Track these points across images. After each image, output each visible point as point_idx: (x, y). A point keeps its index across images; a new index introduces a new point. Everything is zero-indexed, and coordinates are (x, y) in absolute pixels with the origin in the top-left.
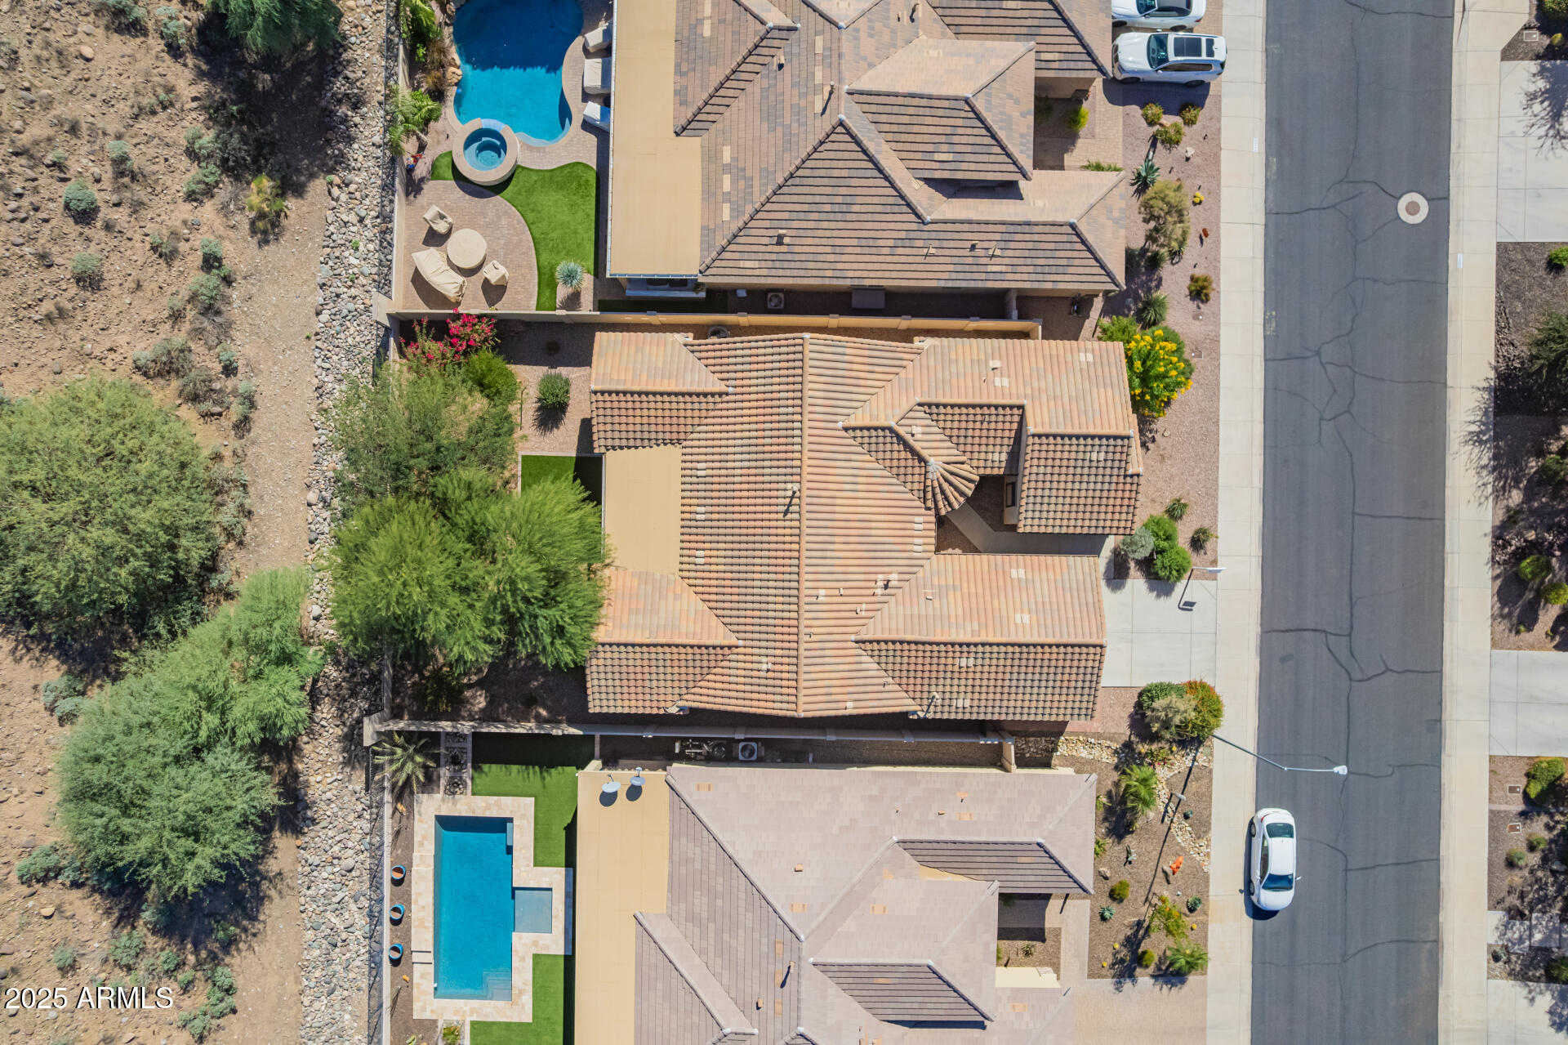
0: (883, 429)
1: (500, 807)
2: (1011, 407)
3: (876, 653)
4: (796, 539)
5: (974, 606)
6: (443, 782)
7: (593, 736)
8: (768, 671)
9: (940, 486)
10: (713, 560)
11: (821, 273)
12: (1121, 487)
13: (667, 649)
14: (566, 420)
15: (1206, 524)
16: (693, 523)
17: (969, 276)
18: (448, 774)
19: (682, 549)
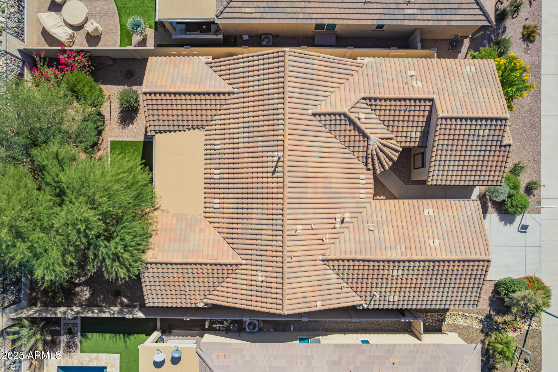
0: (340, 114)
1: (98, 360)
2: (425, 100)
3: (336, 267)
4: (281, 190)
5: (401, 234)
6: (62, 345)
7: (156, 319)
8: (262, 282)
9: (377, 154)
10: (225, 205)
11: (296, 16)
12: (497, 153)
13: (194, 266)
14: (137, 119)
15: (535, 179)
16: (212, 181)
17: (392, 17)
18: (66, 340)
19: (205, 198)
